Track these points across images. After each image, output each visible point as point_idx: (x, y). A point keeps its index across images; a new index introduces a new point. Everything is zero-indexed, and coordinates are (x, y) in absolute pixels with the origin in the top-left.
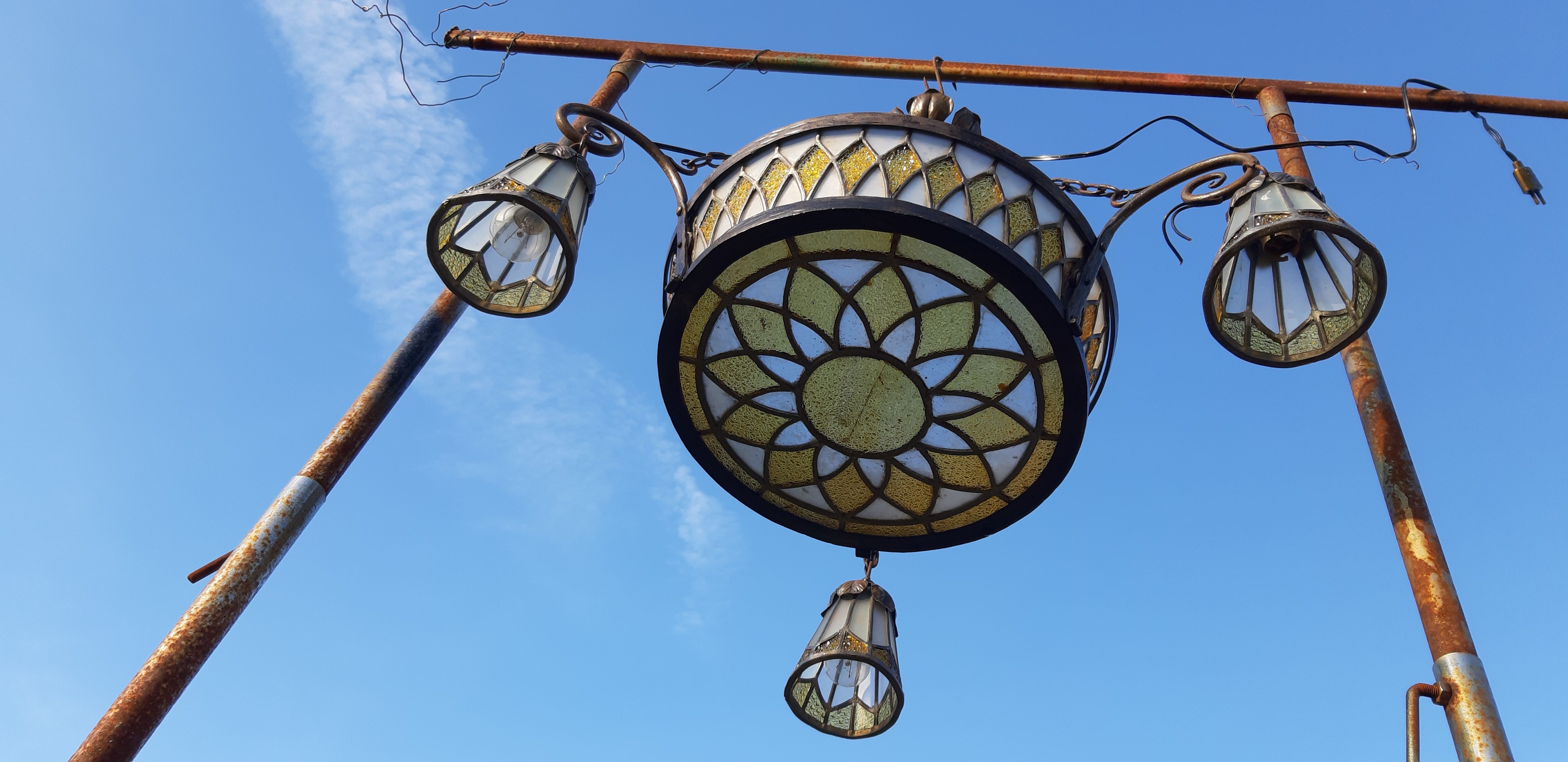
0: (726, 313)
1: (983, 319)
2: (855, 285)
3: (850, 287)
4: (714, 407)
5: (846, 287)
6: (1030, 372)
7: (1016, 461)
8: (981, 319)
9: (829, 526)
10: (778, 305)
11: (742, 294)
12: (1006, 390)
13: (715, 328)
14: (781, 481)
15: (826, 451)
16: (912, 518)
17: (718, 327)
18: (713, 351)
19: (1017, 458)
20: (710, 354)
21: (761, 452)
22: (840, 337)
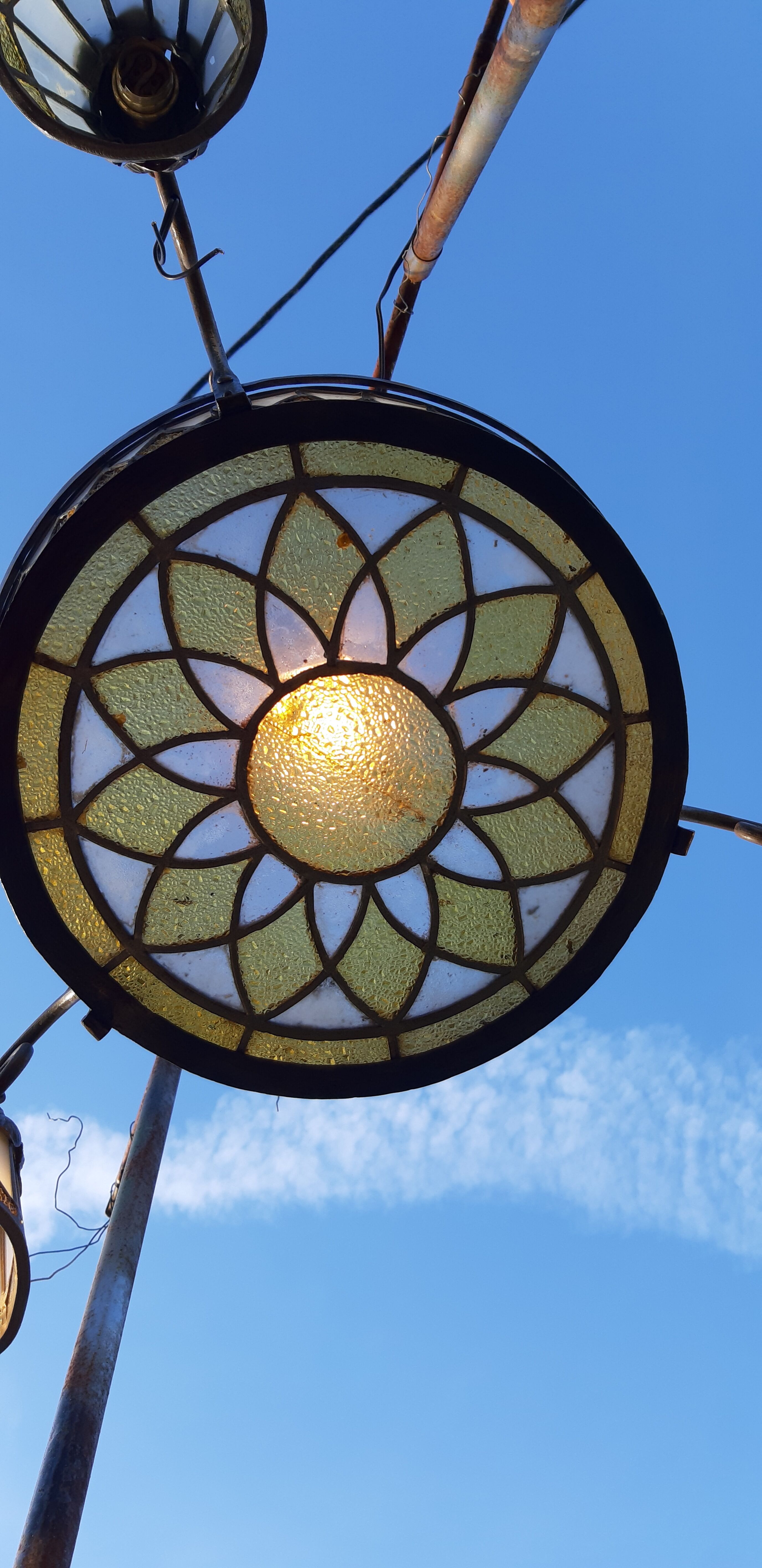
0: (160, 957)
1: (207, 551)
2: (120, 742)
3: (124, 750)
4: (343, 1021)
5: (123, 757)
6: (319, 492)
7: (503, 543)
8: (207, 553)
9: (619, 888)
10: (149, 870)
11: (128, 924)
12: (350, 535)
13: (188, 980)
14: (506, 945)
15: (443, 854)
16: (612, 743)
17: (186, 975)
18: (231, 996)
19: (496, 542)
20: (235, 1001)
21: (439, 967)
22: (216, 785)
